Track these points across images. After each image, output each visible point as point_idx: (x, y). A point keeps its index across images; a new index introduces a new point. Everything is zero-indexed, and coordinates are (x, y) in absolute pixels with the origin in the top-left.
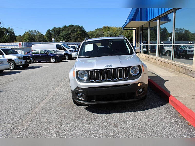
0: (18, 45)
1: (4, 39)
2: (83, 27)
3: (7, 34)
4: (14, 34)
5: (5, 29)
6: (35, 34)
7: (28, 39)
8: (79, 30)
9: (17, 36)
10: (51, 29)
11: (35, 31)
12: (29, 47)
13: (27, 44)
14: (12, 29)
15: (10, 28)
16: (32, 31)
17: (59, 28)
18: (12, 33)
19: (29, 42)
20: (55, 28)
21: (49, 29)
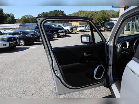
0: (15, 26)
1: (7, 21)
2: (64, 12)
3: (9, 18)
4: (14, 18)
5: (8, 14)
6: (29, 17)
7: (24, 21)
8: (61, 14)
9: (17, 20)
10: (41, 14)
11: (30, 15)
12: (24, 27)
13: (23, 25)
14: (13, 15)
15: (11, 14)
16: (27, 16)
17: (47, 13)
18: (13, 17)
19: (25, 23)
20: (43, 13)
21: (39, 14)
